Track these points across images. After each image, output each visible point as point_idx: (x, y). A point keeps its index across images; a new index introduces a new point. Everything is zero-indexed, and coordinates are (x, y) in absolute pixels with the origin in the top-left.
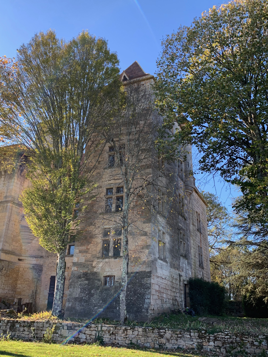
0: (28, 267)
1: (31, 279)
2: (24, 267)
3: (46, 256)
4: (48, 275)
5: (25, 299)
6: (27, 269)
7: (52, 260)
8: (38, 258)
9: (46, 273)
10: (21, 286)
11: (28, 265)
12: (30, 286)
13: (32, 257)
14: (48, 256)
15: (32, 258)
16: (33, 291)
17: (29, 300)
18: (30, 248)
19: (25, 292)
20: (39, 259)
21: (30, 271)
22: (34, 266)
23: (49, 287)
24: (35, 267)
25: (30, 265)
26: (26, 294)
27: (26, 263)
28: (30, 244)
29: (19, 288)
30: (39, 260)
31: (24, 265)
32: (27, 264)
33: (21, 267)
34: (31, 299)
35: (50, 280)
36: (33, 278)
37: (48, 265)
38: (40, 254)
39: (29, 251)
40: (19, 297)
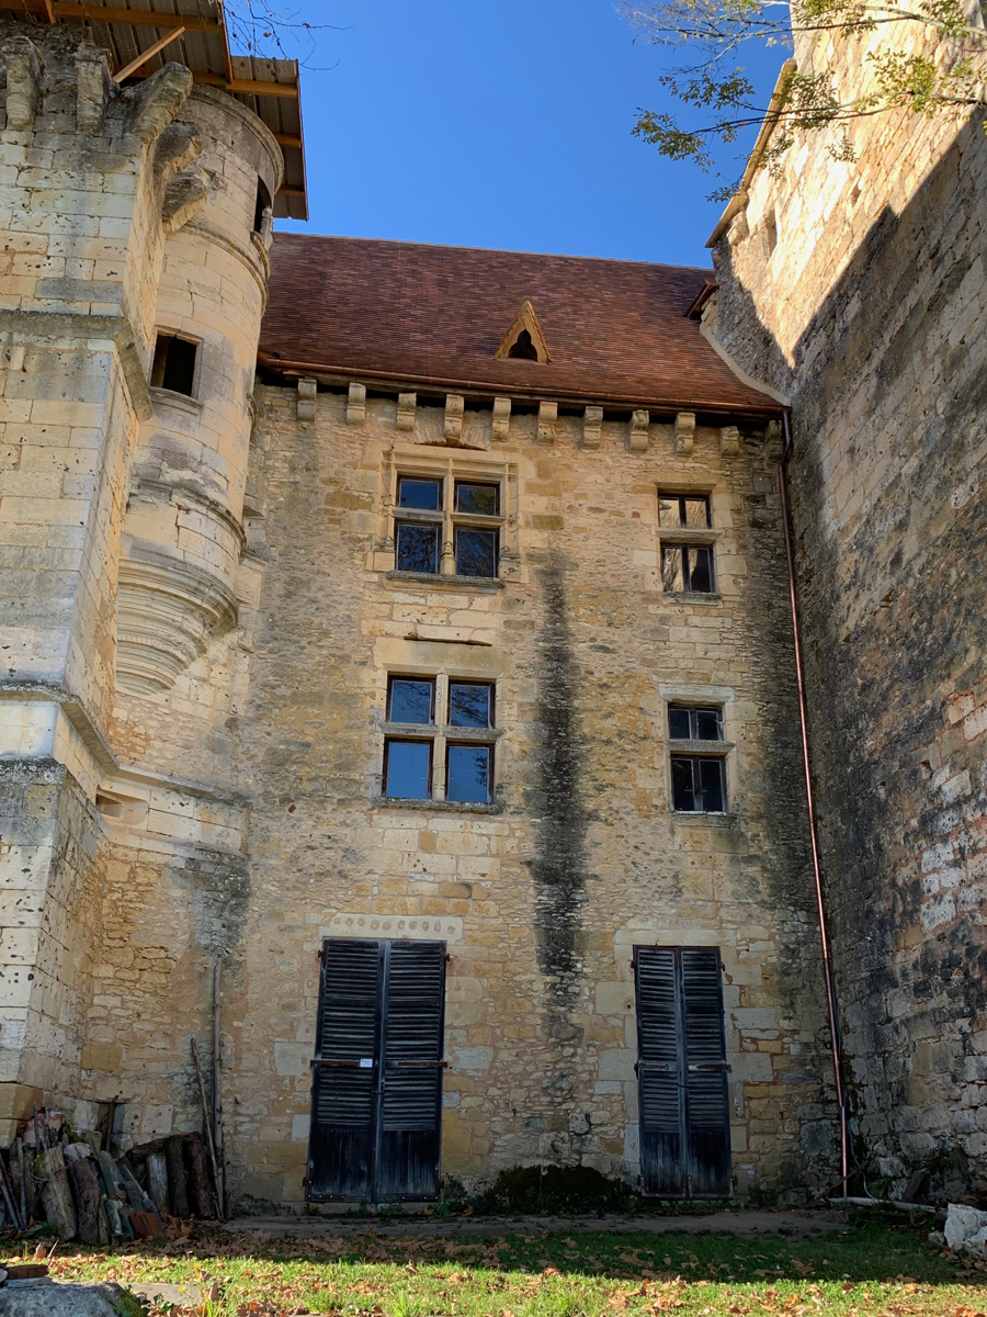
0: (161, 859)
1: (178, 949)
2: (132, 856)
3: (266, 795)
4: (299, 934)
5: (150, 1110)
6: (153, 877)
7: (324, 830)
8: (216, 807)
9: (279, 916)
10: (116, 1001)
11: (158, 846)
12: (173, 1009)
13: (177, 790)
14: (285, 800)
15: (175, 798)
16: (193, 1043)
17: (175, 1115)
18: (165, 726)
19: (146, 1053)
20: (220, 815)
21: (177, 893)
22: (198, 856)
23: (314, 1019)
24: (207, 868)
25: (170, 849)
26: (153, 1068)
27: (142, 826)
28: (159, 697)
29: (107, 1020)
30: (220, 819)
31: (134, 842)
32: (149, 834)
33: (119, 852)
34: (185, 1103)
35: (318, 967)
36: (193, 948)
37: (294, 859)
38: (225, 778)
39: (157, 744)
40: (107, 1092)
